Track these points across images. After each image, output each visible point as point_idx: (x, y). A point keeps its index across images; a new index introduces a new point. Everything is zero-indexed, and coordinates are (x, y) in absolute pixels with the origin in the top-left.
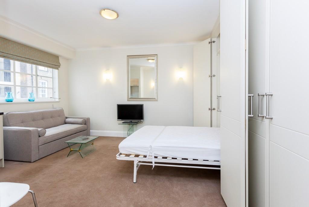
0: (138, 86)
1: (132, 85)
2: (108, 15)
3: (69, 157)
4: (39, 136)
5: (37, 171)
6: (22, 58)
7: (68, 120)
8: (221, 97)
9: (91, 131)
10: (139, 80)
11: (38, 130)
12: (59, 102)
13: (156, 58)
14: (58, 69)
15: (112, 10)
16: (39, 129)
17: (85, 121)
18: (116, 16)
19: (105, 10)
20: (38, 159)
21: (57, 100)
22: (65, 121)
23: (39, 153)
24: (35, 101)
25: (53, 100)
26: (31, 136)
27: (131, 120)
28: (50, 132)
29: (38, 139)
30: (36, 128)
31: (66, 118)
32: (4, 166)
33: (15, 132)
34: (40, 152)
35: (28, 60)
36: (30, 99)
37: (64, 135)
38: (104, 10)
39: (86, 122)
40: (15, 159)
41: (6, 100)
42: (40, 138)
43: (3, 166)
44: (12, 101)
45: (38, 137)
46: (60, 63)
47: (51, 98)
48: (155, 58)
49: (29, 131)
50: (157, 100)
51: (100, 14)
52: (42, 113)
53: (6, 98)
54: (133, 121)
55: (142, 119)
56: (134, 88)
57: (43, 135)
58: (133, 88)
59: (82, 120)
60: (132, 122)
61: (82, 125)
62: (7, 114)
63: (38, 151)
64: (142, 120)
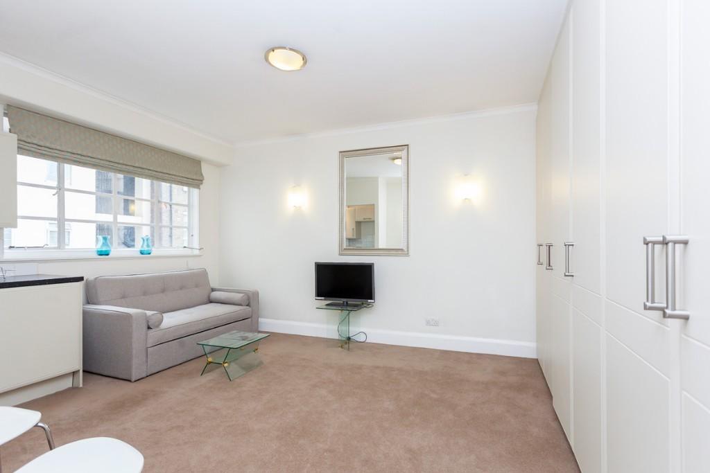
0: (374, 221)
1: (360, 219)
2: (284, 61)
3: (203, 376)
4: (149, 328)
5: (136, 402)
6: (128, 167)
7: (215, 295)
8: (573, 245)
9: (260, 320)
10: (376, 206)
11: (146, 314)
12: (200, 256)
13: (406, 154)
14: (198, 186)
15: (291, 49)
16: (149, 313)
17: (249, 298)
18: (302, 62)
19: (275, 51)
20: (144, 375)
21: (196, 252)
22: (209, 297)
23: (147, 362)
24: (152, 254)
25: (187, 252)
26: (132, 326)
27: (345, 300)
28: (172, 320)
29: (147, 335)
30: (143, 311)
31: (213, 290)
32: (83, 385)
33: (106, 316)
34: (149, 360)
35: (140, 170)
36: (143, 249)
37: (202, 327)
38: (273, 51)
39: (250, 300)
40: (106, 373)
41: (98, 251)
42: (151, 331)
43: (81, 386)
44: (108, 255)
45: (145, 328)
46: (202, 175)
47: (185, 247)
48: (403, 154)
49: (128, 316)
50: (407, 255)
51: (266, 59)
52: (163, 279)
53: (99, 247)
54: (351, 301)
55: (371, 299)
56: (363, 226)
57: (158, 326)
58: (362, 224)
59: (242, 295)
60: (347, 303)
61: (240, 307)
62: (96, 279)
63: (145, 359)
64: (369, 301)
